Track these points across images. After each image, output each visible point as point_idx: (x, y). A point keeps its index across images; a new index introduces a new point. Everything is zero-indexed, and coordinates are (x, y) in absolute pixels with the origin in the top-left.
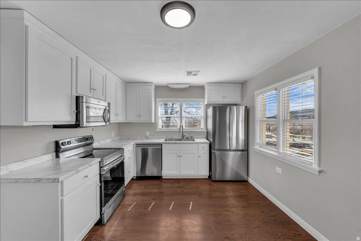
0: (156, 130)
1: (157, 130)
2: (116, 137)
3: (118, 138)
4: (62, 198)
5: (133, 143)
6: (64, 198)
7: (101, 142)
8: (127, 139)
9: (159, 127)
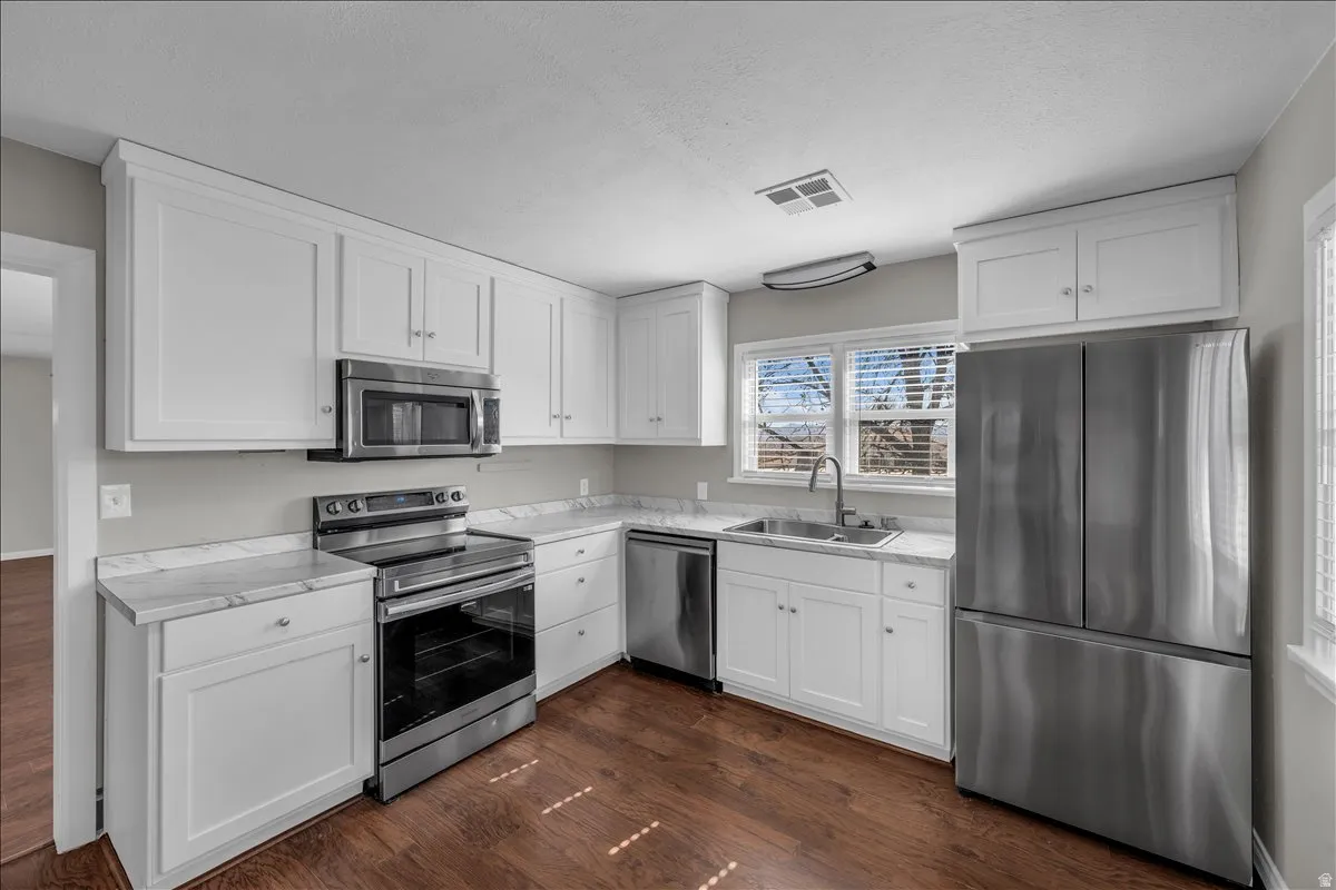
0: (730, 480)
1: (736, 479)
2: (592, 499)
3: (608, 500)
4: (160, 675)
5: (618, 524)
6: (164, 678)
7: (514, 510)
8: (634, 507)
9: (746, 466)
